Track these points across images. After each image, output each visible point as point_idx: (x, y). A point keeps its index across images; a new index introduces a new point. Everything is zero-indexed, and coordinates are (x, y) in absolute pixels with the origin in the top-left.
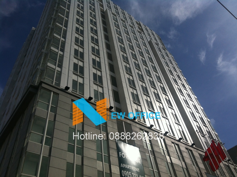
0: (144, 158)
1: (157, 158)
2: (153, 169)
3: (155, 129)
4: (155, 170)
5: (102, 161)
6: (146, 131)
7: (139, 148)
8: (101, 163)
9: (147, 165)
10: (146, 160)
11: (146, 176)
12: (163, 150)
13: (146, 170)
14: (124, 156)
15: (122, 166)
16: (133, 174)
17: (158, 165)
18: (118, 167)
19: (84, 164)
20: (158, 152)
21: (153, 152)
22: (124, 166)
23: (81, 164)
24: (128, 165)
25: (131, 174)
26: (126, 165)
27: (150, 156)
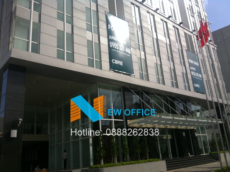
0: (132, 32)
1: (144, 33)
2: (139, 42)
3: (146, 4)
4: (141, 44)
5: (92, 32)
6: (137, 6)
7: (128, 22)
8: (91, 33)
9: (133, 39)
10: (134, 34)
11: (131, 48)
12: (151, 26)
13: (133, 44)
14: (112, 28)
15: (111, 38)
16: (120, 45)
17: (144, 40)
18: (107, 39)
19: (74, 32)
20: (146, 28)
21: (141, 27)
23: (71, 33)
24: (116, 38)
25: (118, 45)
26: (114, 37)
27: (137, 31)
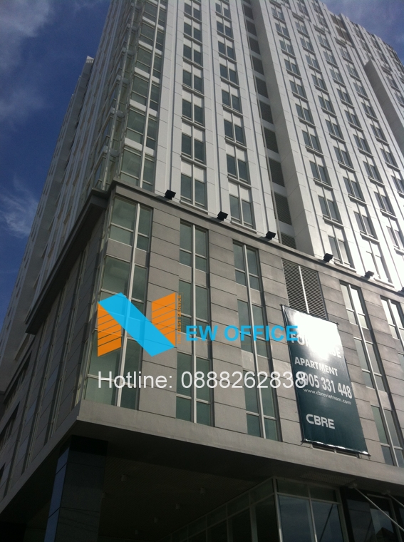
0: (350, 345)
1: (379, 346)
2: (369, 369)
3: (376, 280)
4: (376, 372)
5: (253, 351)
6: (354, 287)
7: (337, 324)
8: (251, 354)
9: (355, 362)
10: (354, 350)
11: (352, 383)
12: (396, 328)
13: (354, 373)
14: (301, 341)
15: (299, 362)
16: (322, 379)
17: (383, 361)
18: (290, 365)
19: (214, 356)
20: (384, 333)
21: (371, 332)
22: (302, 362)
23: (207, 357)
24: (311, 362)
25: (319, 379)
26: (307, 360)
27: (362, 342)
